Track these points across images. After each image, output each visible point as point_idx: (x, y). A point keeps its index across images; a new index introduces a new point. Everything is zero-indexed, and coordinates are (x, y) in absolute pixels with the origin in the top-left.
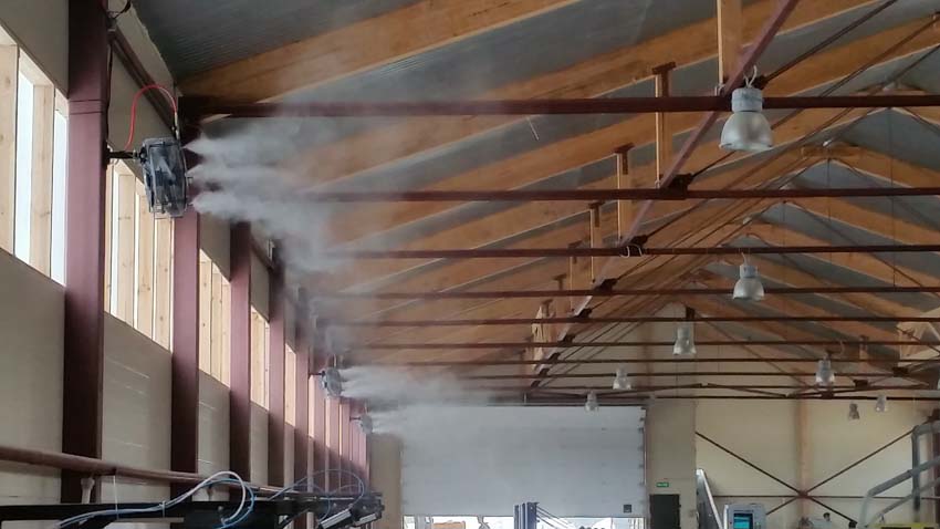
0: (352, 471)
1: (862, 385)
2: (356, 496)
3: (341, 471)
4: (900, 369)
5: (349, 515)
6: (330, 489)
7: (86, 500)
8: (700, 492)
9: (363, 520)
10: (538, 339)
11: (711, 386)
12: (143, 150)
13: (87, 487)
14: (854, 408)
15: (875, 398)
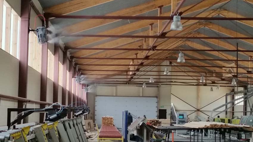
0: (83, 102)
1: (213, 83)
2: (84, 108)
3: (80, 102)
4: (223, 79)
5: (82, 112)
6: (77, 106)
7: (24, 107)
8: (172, 109)
9: (85, 114)
10: (131, 69)
11: (175, 82)
12: (37, 29)
13: (24, 105)
14: (212, 88)
15: (217, 86)
